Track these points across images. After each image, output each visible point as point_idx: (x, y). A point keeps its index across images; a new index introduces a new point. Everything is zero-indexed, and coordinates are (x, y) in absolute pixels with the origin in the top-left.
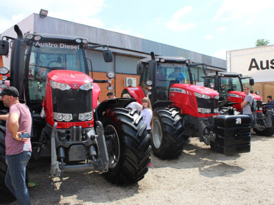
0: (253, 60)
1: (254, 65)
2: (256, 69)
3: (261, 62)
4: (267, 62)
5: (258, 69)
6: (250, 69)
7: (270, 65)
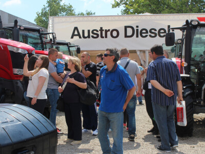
0: (76, 28)
1: (76, 33)
2: (78, 37)
3: (83, 31)
4: (89, 31)
5: (80, 37)
6: (72, 37)
7: (91, 34)
